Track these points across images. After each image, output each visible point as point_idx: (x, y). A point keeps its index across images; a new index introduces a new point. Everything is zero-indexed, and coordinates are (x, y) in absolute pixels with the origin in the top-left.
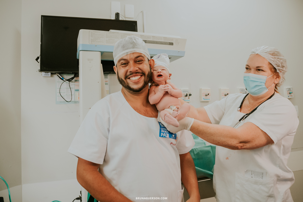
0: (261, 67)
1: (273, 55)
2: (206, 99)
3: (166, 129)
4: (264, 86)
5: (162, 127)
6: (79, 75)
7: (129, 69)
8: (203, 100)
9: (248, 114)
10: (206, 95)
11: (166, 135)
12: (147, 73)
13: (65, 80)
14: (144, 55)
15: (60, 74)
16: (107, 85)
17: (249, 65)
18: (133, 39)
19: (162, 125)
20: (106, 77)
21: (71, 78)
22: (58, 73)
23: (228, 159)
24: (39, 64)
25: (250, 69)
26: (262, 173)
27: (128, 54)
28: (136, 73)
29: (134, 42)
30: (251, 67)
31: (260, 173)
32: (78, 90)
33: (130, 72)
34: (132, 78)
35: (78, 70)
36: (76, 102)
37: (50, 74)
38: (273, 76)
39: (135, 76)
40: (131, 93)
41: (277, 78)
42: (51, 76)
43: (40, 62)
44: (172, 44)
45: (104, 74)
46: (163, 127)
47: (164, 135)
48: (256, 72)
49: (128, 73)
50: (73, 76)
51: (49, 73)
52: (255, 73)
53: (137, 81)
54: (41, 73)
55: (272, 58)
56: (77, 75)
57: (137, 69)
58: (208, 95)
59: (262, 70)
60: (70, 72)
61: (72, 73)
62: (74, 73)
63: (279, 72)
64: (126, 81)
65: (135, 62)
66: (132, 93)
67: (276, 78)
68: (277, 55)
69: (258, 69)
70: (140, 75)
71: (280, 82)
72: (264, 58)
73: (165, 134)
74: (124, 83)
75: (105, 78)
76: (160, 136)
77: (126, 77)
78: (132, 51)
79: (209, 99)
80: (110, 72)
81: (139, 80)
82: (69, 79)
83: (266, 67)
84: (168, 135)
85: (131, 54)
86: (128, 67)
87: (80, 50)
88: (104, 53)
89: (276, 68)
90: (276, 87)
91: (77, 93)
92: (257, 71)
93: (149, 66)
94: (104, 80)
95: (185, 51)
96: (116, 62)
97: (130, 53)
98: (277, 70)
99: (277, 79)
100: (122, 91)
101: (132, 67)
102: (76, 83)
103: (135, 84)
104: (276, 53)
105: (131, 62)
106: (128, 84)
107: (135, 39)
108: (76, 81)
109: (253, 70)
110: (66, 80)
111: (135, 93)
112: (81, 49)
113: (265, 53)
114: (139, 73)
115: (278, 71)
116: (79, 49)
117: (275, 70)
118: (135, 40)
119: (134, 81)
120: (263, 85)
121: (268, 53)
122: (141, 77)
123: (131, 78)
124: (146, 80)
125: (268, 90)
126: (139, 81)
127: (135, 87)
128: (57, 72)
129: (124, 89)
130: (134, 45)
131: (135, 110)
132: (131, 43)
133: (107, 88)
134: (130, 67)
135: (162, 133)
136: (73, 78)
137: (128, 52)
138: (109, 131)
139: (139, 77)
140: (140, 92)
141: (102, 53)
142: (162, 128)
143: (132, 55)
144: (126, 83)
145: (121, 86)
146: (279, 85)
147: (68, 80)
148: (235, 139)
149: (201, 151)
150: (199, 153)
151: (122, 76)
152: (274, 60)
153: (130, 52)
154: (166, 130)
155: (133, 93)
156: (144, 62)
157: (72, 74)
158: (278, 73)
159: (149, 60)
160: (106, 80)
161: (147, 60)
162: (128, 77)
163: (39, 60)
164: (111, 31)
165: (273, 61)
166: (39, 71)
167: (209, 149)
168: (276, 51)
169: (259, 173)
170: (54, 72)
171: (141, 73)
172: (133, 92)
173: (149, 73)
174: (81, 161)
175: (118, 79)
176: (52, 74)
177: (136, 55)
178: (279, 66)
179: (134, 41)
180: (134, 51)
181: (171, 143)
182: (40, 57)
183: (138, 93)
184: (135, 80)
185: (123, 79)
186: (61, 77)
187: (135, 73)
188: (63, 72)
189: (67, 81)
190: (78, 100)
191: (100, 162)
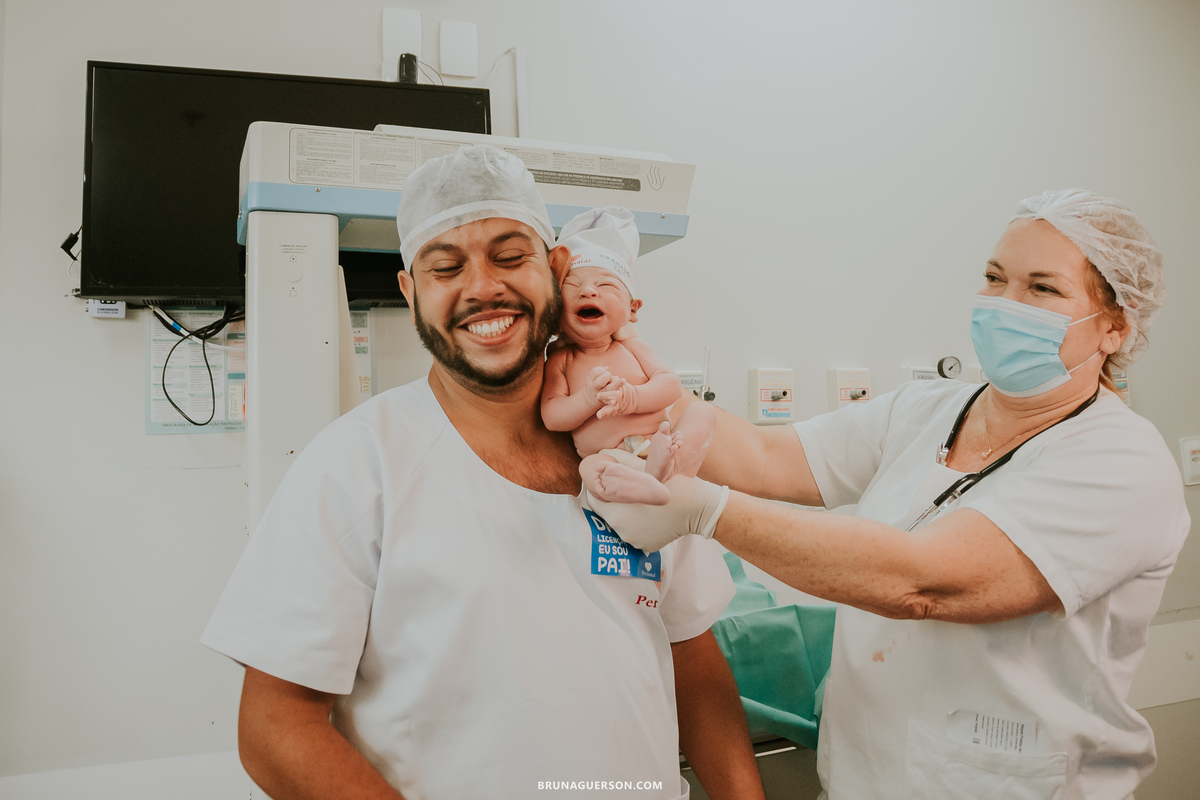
0: (1052, 276)
1: (1109, 229)
2: (776, 415)
3: (616, 541)
4: (1056, 359)
5: (602, 533)
6: (244, 312)
7: (467, 289)
8: (762, 418)
9: (978, 477)
10: (775, 399)
11: (619, 568)
12: (540, 307)
13: (186, 334)
14: (532, 229)
15: (164, 306)
16: (361, 355)
17: (1000, 263)
18: (486, 160)
19: (601, 526)
20: (358, 323)
21: (210, 324)
22: (155, 304)
23: (883, 660)
24: (78, 264)
25: (1004, 281)
26: (1020, 727)
27: (464, 223)
28: (497, 305)
29: (487, 172)
30: (1008, 272)
31: (1010, 726)
32: (240, 376)
33: (470, 300)
34: (479, 327)
35: (243, 293)
36: (230, 426)
37: (121, 306)
38: (1097, 320)
39: (489, 318)
40: (473, 390)
41: (1114, 328)
42: (128, 316)
43: (79, 258)
44: (633, 185)
45: (351, 308)
46: (605, 533)
47: (612, 565)
48: (1029, 294)
49: (462, 307)
50: (219, 315)
51: (119, 303)
52: (1021, 300)
53: (499, 339)
54: (85, 301)
55: (1103, 241)
56: (237, 312)
57: (502, 288)
58: (785, 398)
59: (1055, 292)
60: (208, 300)
61: (217, 302)
62: (223, 305)
63: (1126, 307)
64: (454, 339)
65: (490, 258)
66: (475, 387)
67: (1109, 332)
68: (1122, 233)
69: (1039, 286)
70: (510, 315)
71: (1127, 349)
72: (1067, 239)
73: (613, 563)
74: (441, 347)
75: (354, 326)
76: (594, 570)
77: (454, 322)
78: (479, 213)
79: (789, 415)
80: (376, 301)
81: (509, 334)
82: (202, 330)
83: (1070, 277)
84: (626, 565)
85: (473, 222)
86: (460, 277)
87: (250, 207)
88: (353, 220)
89: (1117, 286)
90: (1105, 369)
91: (236, 387)
92: (1032, 293)
93: (549, 274)
94: (352, 332)
95: (689, 217)
96: (409, 258)
97: (471, 221)
98: (1118, 295)
99: (1115, 333)
100: (434, 381)
101: (478, 282)
102: (234, 347)
103: (490, 350)
104: (1121, 223)
105: (476, 261)
106: (462, 353)
107: (492, 162)
108: (231, 336)
109: (1014, 284)
110: (192, 333)
111: (489, 388)
112: (253, 204)
113: (1075, 219)
114: (506, 305)
115: (1120, 301)
116: (246, 204)
117: (1109, 294)
118: (494, 165)
119: (486, 337)
120: (1052, 354)
121: (1085, 220)
122: (516, 324)
123: (472, 328)
124: (535, 334)
125: (1068, 377)
126: (505, 341)
127: (490, 364)
128: (154, 298)
129: (442, 370)
130: (489, 184)
131: (488, 462)
132: (477, 178)
133: (361, 366)
134: (472, 280)
135: (600, 559)
136: (218, 326)
137: (464, 215)
138: (378, 553)
139: (509, 321)
140: (512, 385)
141: (344, 222)
142: (601, 538)
143: (480, 229)
144: (452, 346)
145: (428, 359)
146: (1119, 361)
147: (197, 334)
148: (903, 575)
149: (756, 630)
150: (746, 636)
151: (434, 316)
152: (1110, 250)
153: (472, 214)
154: (617, 545)
155: (481, 390)
156: (532, 259)
157: (218, 306)
158: (1122, 309)
159: (548, 251)
160: (358, 335)
161: (540, 250)
162: (462, 323)
163: (77, 249)
164: (381, 130)
165: (1106, 258)
166: (75, 293)
167: (789, 619)
168: (1122, 217)
169: (1006, 723)
170: (139, 299)
171: (515, 308)
172: (481, 386)
173: (548, 306)
174: (256, 682)
175: (418, 330)
176: (130, 306)
177: (496, 230)
178: (1126, 281)
179: (490, 167)
180: (490, 211)
181: (640, 597)
182: (80, 236)
183: (500, 388)
184: (489, 336)
185: (440, 328)
186: (171, 322)
187: (490, 306)
188: (174, 298)
189: (194, 338)
190: (240, 417)
191: (340, 683)
